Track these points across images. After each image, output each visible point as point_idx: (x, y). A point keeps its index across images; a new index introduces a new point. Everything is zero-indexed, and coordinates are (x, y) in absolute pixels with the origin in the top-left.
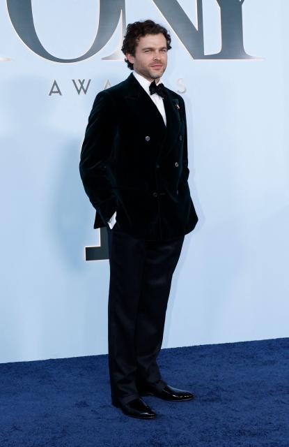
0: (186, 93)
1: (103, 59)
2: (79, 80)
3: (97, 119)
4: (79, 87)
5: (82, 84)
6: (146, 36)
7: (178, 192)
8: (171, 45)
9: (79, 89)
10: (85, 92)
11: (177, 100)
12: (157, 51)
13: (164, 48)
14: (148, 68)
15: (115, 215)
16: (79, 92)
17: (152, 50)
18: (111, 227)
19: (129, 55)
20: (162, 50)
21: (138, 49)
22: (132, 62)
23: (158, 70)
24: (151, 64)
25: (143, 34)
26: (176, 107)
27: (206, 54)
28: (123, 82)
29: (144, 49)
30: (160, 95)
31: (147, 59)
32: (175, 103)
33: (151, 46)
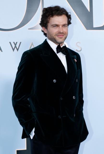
0: (82, 51)
1: (29, 29)
2: (14, 43)
3: (22, 69)
4: (14, 47)
5: (15, 45)
6: (54, 17)
7: (75, 116)
8: (71, 22)
9: (14, 48)
10: (18, 50)
11: (75, 56)
12: (61, 26)
13: (65, 24)
14: (55, 37)
15: (34, 130)
16: (13, 50)
17: (57, 26)
18: (32, 138)
19: (44, 28)
20: (64, 25)
21: (49, 25)
22: (46, 32)
23: (61, 38)
24: (56, 34)
25: (52, 15)
26: (75, 61)
27: (94, 26)
28: (40, 45)
29: (52, 25)
30: (64, 53)
31: (54, 31)
32: (74, 58)
33: (57, 23)
